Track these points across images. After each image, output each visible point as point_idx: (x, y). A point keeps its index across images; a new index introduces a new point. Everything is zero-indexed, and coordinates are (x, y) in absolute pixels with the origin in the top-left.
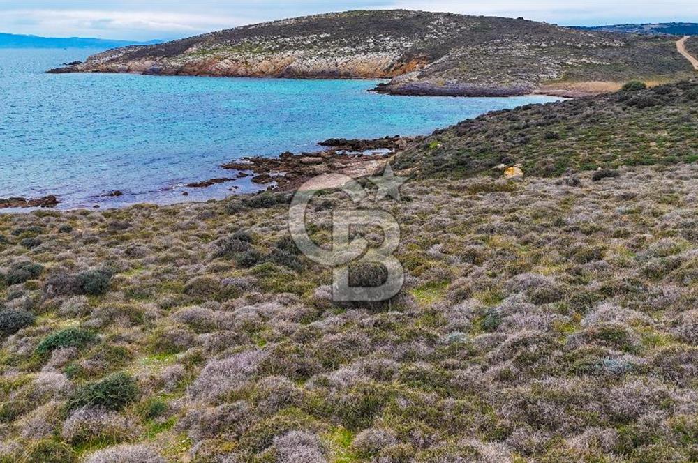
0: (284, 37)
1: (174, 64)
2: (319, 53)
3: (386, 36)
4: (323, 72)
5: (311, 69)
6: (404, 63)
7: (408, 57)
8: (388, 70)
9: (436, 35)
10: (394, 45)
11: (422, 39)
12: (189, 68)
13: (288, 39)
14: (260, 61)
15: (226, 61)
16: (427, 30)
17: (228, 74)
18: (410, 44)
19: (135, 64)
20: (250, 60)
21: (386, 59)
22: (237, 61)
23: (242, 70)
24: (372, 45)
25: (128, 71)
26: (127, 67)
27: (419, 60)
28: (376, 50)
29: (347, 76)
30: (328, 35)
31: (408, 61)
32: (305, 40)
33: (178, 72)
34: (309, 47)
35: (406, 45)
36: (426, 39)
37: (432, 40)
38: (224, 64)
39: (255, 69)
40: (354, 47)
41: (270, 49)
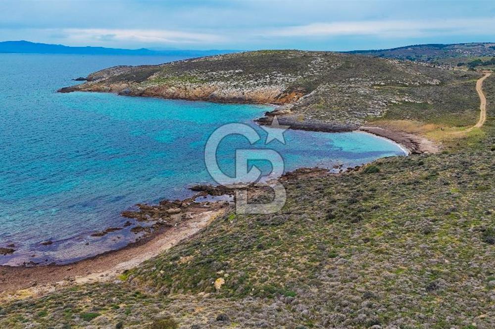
0: (212, 71)
1: (139, 88)
2: (233, 85)
3: (279, 73)
4: (235, 98)
5: (227, 95)
6: (288, 94)
7: (291, 89)
8: (277, 98)
9: (312, 73)
10: (283, 80)
11: (302, 76)
12: (149, 91)
13: (214, 73)
14: (195, 89)
15: (172, 87)
16: (307, 69)
17: (174, 97)
18: (293, 80)
19: (115, 86)
20: (188, 88)
21: (276, 90)
22: (180, 88)
23: (182, 94)
24: (268, 80)
25: (110, 91)
26: (110, 88)
27: (297, 92)
28: (271, 83)
29: (250, 101)
30: (241, 71)
31: (290, 93)
32: (225, 74)
33: (141, 94)
34: (227, 79)
35: (291, 80)
36: (305, 76)
37: (309, 76)
38: (171, 90)
39: (191, 94)
40: (256, 81)
41: (202, 80)
